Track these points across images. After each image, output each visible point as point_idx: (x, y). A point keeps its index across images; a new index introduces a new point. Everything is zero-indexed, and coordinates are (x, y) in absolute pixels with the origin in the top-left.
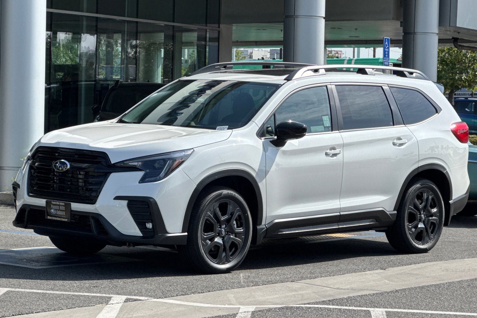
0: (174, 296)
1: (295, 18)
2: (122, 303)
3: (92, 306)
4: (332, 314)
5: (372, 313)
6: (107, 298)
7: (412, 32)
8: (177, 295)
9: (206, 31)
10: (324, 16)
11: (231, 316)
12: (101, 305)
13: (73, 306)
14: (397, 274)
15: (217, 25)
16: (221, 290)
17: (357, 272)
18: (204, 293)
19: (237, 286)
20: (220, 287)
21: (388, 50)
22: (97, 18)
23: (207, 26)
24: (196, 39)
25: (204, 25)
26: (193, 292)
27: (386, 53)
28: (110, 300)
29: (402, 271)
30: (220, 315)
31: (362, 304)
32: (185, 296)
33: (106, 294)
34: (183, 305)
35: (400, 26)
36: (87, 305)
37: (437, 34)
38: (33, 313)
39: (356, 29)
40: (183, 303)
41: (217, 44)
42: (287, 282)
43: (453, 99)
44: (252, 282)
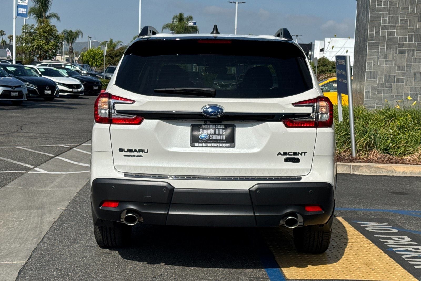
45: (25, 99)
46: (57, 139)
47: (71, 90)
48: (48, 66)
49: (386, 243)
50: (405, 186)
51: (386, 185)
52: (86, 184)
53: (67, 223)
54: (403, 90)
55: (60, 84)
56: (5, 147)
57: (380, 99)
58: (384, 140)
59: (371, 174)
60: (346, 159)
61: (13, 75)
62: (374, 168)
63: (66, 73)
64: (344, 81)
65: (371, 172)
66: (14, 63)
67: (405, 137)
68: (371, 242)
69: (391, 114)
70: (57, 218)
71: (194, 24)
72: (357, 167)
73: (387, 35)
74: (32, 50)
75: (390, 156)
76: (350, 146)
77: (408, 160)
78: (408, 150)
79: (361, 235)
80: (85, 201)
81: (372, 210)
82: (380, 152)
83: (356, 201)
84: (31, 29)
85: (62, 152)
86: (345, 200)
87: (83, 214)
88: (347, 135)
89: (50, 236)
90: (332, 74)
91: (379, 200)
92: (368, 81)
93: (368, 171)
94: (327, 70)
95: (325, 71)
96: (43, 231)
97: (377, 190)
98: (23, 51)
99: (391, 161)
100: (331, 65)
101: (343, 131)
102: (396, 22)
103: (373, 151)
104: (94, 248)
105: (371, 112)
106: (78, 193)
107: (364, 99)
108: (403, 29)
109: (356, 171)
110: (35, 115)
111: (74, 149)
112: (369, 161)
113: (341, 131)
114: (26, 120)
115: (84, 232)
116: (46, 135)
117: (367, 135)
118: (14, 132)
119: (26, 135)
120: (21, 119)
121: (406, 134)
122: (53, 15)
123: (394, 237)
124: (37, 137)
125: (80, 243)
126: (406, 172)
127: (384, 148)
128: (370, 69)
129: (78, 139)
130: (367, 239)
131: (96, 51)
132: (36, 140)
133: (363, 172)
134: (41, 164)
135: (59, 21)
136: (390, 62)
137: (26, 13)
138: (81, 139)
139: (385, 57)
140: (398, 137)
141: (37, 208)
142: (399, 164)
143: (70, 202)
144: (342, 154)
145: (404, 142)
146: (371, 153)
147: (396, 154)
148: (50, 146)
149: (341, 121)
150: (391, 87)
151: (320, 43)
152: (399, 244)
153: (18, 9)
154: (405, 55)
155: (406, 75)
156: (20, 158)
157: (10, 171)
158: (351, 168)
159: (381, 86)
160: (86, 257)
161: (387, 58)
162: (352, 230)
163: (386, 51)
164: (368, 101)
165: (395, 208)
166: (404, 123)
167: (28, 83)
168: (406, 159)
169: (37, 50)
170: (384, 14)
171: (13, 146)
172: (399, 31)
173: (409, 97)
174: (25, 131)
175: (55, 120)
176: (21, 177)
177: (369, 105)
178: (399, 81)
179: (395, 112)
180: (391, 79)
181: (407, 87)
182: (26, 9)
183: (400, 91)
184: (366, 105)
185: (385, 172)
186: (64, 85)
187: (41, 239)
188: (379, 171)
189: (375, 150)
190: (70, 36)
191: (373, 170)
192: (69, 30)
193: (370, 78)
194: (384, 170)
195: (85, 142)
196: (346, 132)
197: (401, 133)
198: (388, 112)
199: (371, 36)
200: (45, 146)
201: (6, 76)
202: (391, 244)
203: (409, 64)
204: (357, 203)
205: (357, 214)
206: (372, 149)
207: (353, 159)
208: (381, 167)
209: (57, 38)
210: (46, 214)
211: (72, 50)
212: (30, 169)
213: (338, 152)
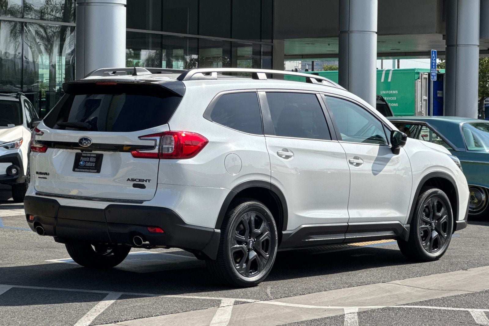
0: (278, 298)
1: (350, 34)
2: (233, 306)
3: (205, 309)
4: (434, 315)
5: (472, 314)
6: (217, 301)
7: (454, 44)
8: (281, 298)
9: (261, 46)
10: (376, 31)
11: (339, 317)
12: (213, 308)
13: (188, 310)
14: (479, 274)
15: (270, 41)
16: (320, 291)
17: (441, 272)
18: (305, 294)
19: (333, 288)
20: (318, 289)
21: (435, 62)
22: (162, 35)
23: (261, 41)
24: (251, 53)
25: (259, 40)
26: (295, 293)
27: (434, 64)
28: (221, 303)
29: (483, 272)
30: (328, 316)
31: (459, 305)
32: (288, 298)
33: (214, 297)
34: (289, 307)
35: (442, 39)
36: (201, 308)
37: (479, 46)
38: (152, 316)
39: (399, 42)
40: (288, 305)
41: (270, 57)
42: (379, 283)
43: (484, 105)
44: (346, 283)
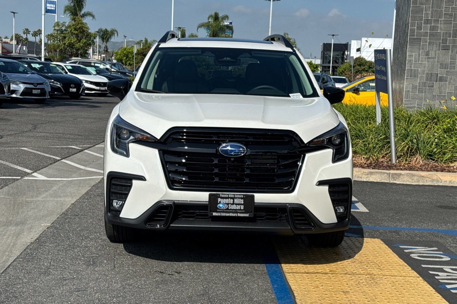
45: (48, 96)
46: (71, 140)
47: (98, 88)
48: (77, 63)
49: (436, 277)
50: (453, 198)
51: (432, 197)
52: (86, 193)
53: (44, 246)
54: (446, 89)
55: (87, 81)
56: (10, 149)
57: (421, 99)
58: (427, 145)
59: (413, 184)
60: (384, 166)
61: (36, 72)
62: (417, 176)
63: (95, 70)
64: (384, 78)
65: (413, 181)
66: (43, 60)
67: (452, 141)
68: (418, 275)
69: (433, 116)
70: (36, 238)
71: (230, 24)
72: (397, 175)
73: (430, 30)
74: (64, 47)
75: (435, 162)
76: (389, 151)
77: (455, 167)
78: (455, 157)
79: (406, 264)
80: (77, 215)
81: (417, 229)
82: (423, 159)
83: (397, 217)
84: (62, 27)
85: (71, 154)
86: (384, 216)
87: (69, 232)
88: (386, 138)
89: (18, 263)
90: (369, 74)
91: (424, 217)
92: (409, 80)
93: (410, 180)
94: (364, 70)
95: (361, 71)
96: (12, 256)
97: (421, 202)
98: (54, 49)
99: (436, 168)
100: (368, 64)
101: (381, 134)
102: (439, 16)
103: (415, 157)
104: (67, 281)
105: (411, 113)
106: (72, 204)
107: (404, 99)
108: (447, 24)
109: (396, 180)
110: (55, 114)
111: (86, 151)
112: (411, 169)
113: (379, 135)
114: (43, 119)
115: (62, 258)
116: (60, 135)
117: (409, 138)
118: (26, 132)
119: (38, 135)
120: (38, 118)
121: (452, 138)
122: (88, 13)
123: (447, 268)
124: (49, 137)
125: (52, 275)
126: (454, 182)
127: (428, 154)
128: (410, 67)
129: (94, 139)
130: (413, 271)
131: (129, 49)
132: (47, 140)
133: (404, 181)
134: (43, 168)
135: (94, 19)
136: (432, 60)
137: (54, 9)
138: (96, 140)
139: (427, 54)
140: (443, 142)
141: (17, 224)
142: (445, 172)
143: (58, 216)
144: (380, 160)
145: (450, 147)
146: (413, 159)
147: (442, 161)
148: (59, 148)
149: (379, 123)
150: (433, 86)
151: (357, 43)
152: (454, 277)
153: (46, 5)
154: (449, 52)
155: (450, 73)
156: (21, 161)
157: (3, 176)
158: (391, 176)
159: (422, 85)
160: (53, 296)
161: (429, 55)
162: (393, 257)
163: (428, 47)
164: (408, 101)
165: (444, 228)
166: (451, 126)
167: (53, 81)
168: (453, 166)
169: (68, 48)
170: (427, 7)
171: (18, 147)
172: (442, 26)
173: (453, 97)
174: (38, 131)
175: (75, 119)
176: (13, 184)
177: (409, 105)
178: (441, 79)
179: (438, 114)
180: (433, 77)
181: (450, 86)
182: (54, 5)
183: (443, 91)
184: (406, 106)
185: (429, 181)
186: (91, 83)
187: (5, 269)
188: (423, 179)
189: (418, 156)
190: (105, 35)
191: (415, 178)
192: (104, 29)
193: (411, 77)
194: (427, 179)
195: (100, 143)
196: (384, 135)
197: (447, 137)
198: (429, 112)
199: (413, 31)
200: (54, 147)
201: (29, 73)
202: (443, 278)
203: (453, 62)
204: (399, 220)
205: (399, 235)
206: (414, 155)
207: (392, 166)
208: (425, 176)
209: (88, 36)
210: (24, 233)
211: (107, 49)
212: (28, 174)
213: (375, 158)
